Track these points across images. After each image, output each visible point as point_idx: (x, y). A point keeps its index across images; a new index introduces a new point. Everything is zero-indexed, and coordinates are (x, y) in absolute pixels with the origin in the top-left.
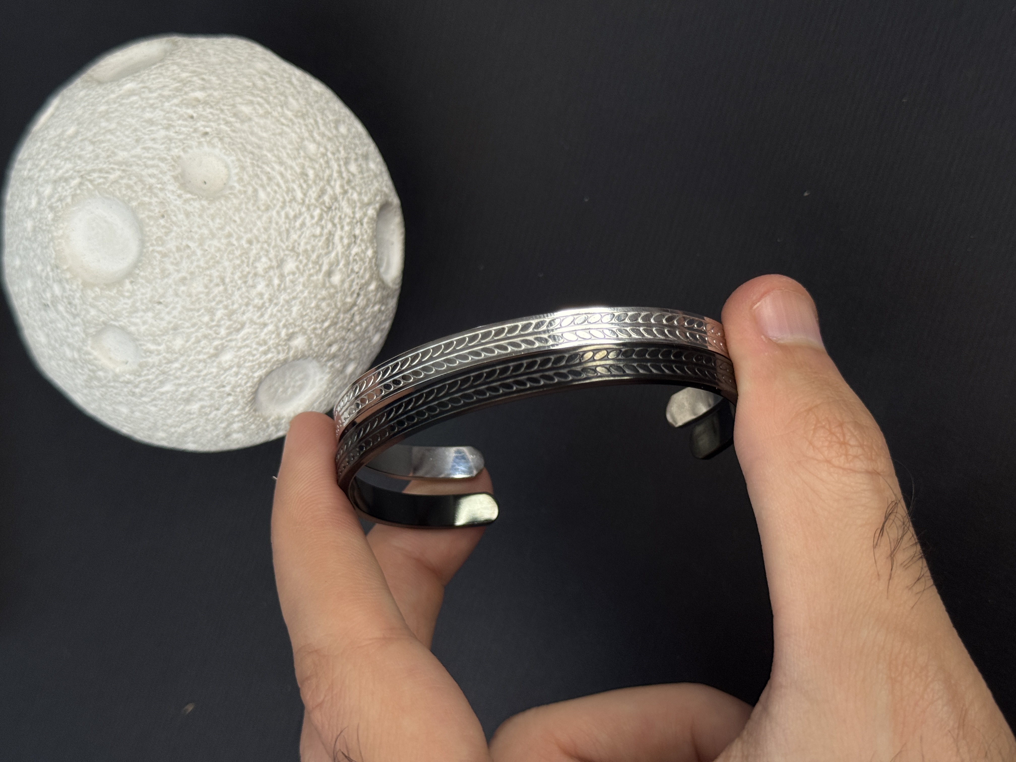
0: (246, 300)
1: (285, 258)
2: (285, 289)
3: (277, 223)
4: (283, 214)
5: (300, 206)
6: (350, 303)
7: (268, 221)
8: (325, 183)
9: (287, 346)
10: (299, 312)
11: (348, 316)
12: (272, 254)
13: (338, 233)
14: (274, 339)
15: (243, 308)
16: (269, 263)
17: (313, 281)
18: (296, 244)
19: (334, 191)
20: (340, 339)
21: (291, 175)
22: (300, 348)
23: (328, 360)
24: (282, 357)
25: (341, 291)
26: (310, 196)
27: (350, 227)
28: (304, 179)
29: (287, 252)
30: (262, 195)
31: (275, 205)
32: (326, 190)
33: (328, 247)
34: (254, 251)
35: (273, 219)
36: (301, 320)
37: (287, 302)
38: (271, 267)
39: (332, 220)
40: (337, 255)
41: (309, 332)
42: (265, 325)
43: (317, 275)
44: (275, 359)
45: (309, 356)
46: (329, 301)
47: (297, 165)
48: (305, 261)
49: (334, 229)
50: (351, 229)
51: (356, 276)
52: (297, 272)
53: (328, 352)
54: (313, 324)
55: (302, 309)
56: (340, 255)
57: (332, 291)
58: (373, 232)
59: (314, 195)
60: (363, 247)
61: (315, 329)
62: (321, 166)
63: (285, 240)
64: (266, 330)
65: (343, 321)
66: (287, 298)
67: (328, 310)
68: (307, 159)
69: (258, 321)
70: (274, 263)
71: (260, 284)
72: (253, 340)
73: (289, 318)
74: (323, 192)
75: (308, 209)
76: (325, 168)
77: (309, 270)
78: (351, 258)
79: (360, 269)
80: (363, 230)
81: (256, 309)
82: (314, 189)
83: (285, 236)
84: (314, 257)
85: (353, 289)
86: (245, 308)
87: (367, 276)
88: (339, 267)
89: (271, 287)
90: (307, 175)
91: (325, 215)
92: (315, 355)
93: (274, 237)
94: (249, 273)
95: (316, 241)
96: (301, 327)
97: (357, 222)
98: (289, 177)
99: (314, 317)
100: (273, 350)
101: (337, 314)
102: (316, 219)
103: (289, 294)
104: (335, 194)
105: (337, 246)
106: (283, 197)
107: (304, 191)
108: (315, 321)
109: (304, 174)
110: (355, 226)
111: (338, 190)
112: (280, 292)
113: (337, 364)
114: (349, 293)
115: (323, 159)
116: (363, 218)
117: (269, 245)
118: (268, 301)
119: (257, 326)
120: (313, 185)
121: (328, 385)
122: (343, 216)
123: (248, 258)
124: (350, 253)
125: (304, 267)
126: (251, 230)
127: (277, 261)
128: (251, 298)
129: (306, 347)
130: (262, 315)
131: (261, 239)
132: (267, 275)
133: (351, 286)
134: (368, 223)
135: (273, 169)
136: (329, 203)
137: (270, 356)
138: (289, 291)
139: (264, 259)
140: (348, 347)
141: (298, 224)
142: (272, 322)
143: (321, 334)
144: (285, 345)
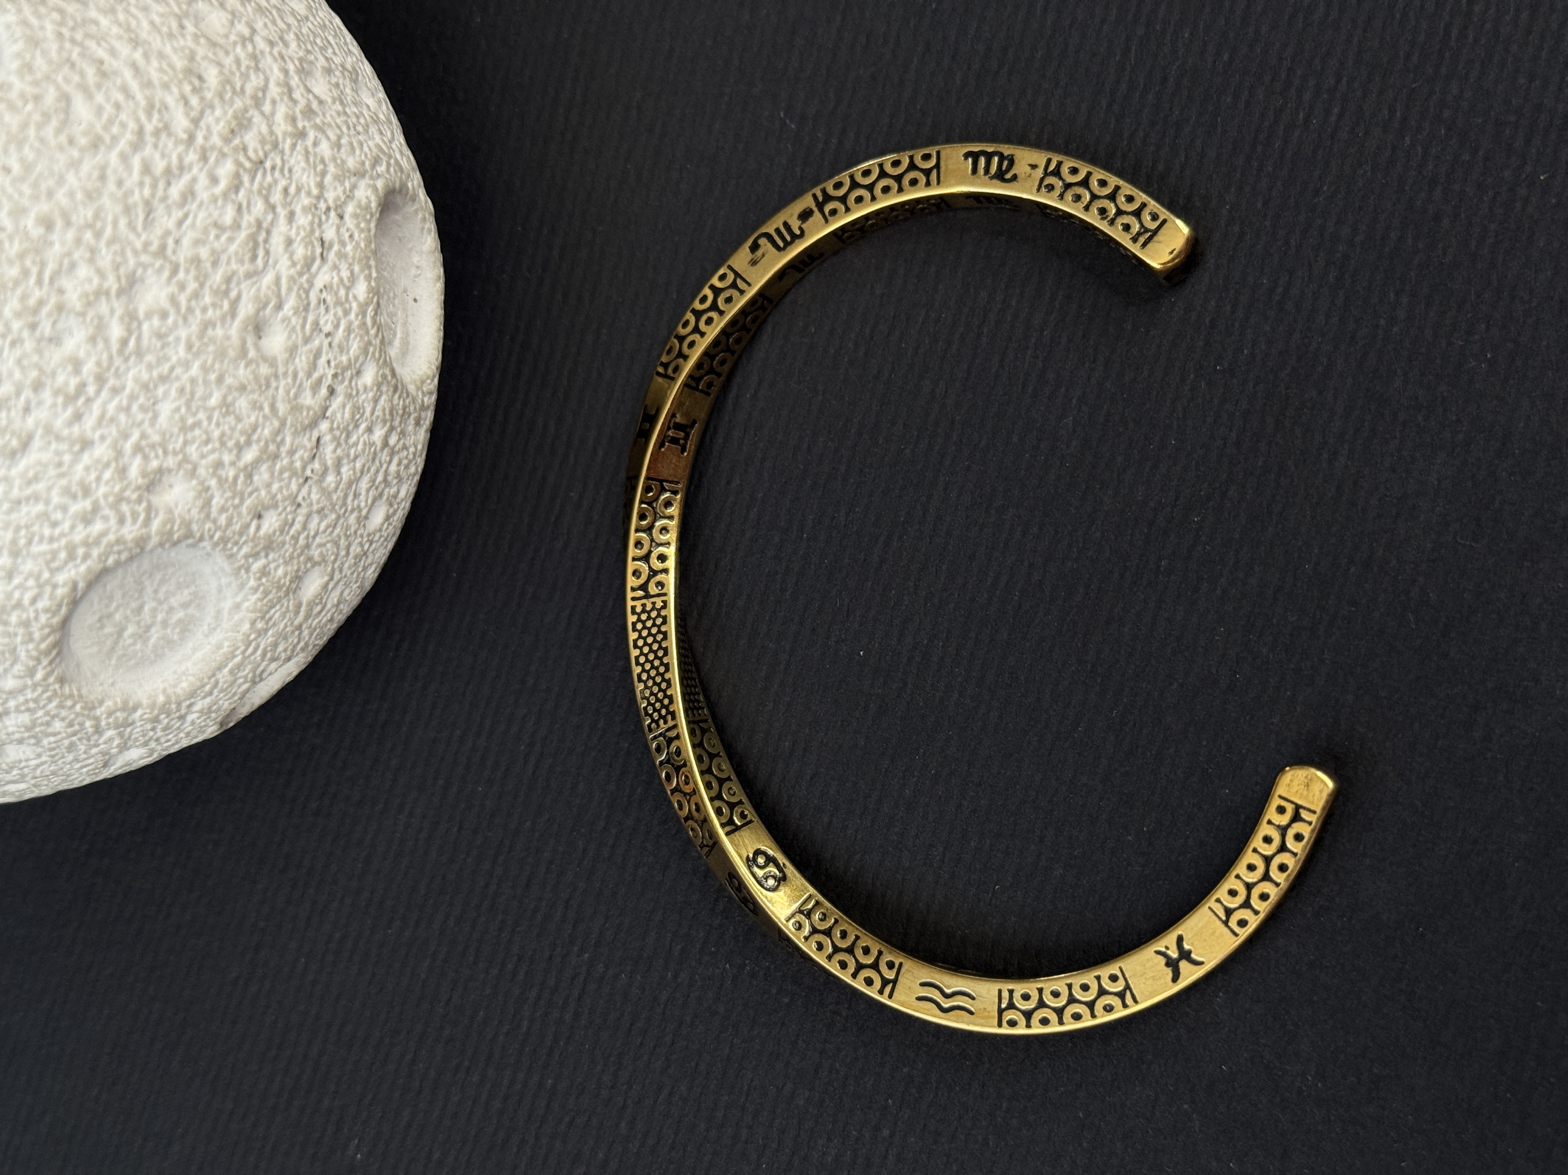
0: (34, 374)
1: (140, 272)
2: (139, 353)
3: (120, 183)
4: (136, 162)
5: (181, 148)
6: (309, 408)
7: (96, 174)
8: (249, 102)
9: (144, 504)
10: (177, 417)
11: (307, 441)
12: (105, 259)
13: (282, 226)
14: (107, 482)
15: (27, 393)
16: (96, 281)
17: (212, 340)
18: (170, 242)
19: (270, 126)
20: (284, 499)
21: (161, 70)
22: (176, 514)
23: (256, 555)
24: (130, 531)
25: (285, 374)
26: (208, 128)
27: (310, 217)
28: (191, 83)
29: (144, 258)
30: (82, 109)
31: (115, 139)
32: (250, 120)
33: (254, 258)
34: (57, 248)
35: (109, 171)
36: (181, 440)
37: (145, 387)
38: (101, 293)
39: (266, 194)
40: (277, 281)
41: (202, 472)
42: (86, 444)
43: (223, 325)
44: (112, 537)
45: (201, 539)
46: (256, 396)
47: (175, 50)
48: (192, 286)
49: (270, 217)
50: (312, 223)
51: (326, 342)
52: (172, 311)
53: (252, 529)
54: (213, 451)
55: (183, 410)
56: (284, 281)
57: (264, 370)
58: (369, 242)
59: (219, 128)
60: (345, 274)
61: (219, 464)
62: (238, 62)
63: (140, 227)
64: (86, 458)
65: (292, 452)
66: (145, 376)
67: (253, 419)
68: (202, 41)
69: (66, 432)
70: (111, 283)
71: (71, 334)
72: (51, 482)
73: (149, 431)
74: (241, 124)
75: (204, 158)
76: (248, 67)
77: (204, 310)
78: (313, 296)
79: (337, 326)
80: (343, 230)
81: (60, 400)
82: (218, 112)
83: (141, 218)
84: (217, 277)
85: (316, 375)
86: (31, 395)
87: (355, 347)
88: (281, 315)
89: (101, 345)
90: (200, 78)
91: (246, 178)
92: (218, 535)
93: (110, 218)
94: (41, 303)
95: (224, 238)
96: (180, 457)
97: (328, 209)
98: (154, 75)
99: (216, 434)
100: (107, 511)
101: (278, 432)
102: (223, 185)
103: (150, 367)
104: (272, 133)
105: (276, 263)
106: (138, 120)
107: (193, 114)
108: (217, 445)
109: (193, 73)
110: (324, 217)
111: (281, 126)
112: (127, 360)
113: (276, 569)
114: (307, 384)
115: (244, 46)
116: (345, 203)
117: (98, 235)
118: (91, 379)
119: (64, 447)
120: (217, 102)
121: (253, 623)
122: (292, 190)
123: (43, 265)
124: (311, 284)
125: (189, 300)
126: (50, 194)
127: (119, 278)
128: (48, 370)
129: (195, 512)
130: (78, 417)
131: (74, 218)
132: (91, 314)
133: (314, 366)
134: (355, 216)
135: (113, 52)
136: (256, 151)
137: (98, 527)
138: (149, 358)
139: (83, 271)
140: (305, 527)
141: (175, 192)
142: (103, 438)
143: (236, 479)
144: (139, 501)
